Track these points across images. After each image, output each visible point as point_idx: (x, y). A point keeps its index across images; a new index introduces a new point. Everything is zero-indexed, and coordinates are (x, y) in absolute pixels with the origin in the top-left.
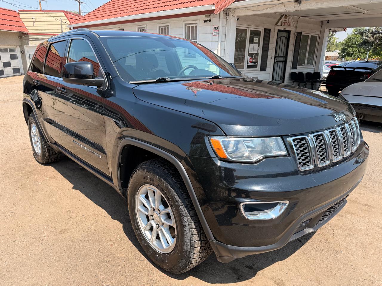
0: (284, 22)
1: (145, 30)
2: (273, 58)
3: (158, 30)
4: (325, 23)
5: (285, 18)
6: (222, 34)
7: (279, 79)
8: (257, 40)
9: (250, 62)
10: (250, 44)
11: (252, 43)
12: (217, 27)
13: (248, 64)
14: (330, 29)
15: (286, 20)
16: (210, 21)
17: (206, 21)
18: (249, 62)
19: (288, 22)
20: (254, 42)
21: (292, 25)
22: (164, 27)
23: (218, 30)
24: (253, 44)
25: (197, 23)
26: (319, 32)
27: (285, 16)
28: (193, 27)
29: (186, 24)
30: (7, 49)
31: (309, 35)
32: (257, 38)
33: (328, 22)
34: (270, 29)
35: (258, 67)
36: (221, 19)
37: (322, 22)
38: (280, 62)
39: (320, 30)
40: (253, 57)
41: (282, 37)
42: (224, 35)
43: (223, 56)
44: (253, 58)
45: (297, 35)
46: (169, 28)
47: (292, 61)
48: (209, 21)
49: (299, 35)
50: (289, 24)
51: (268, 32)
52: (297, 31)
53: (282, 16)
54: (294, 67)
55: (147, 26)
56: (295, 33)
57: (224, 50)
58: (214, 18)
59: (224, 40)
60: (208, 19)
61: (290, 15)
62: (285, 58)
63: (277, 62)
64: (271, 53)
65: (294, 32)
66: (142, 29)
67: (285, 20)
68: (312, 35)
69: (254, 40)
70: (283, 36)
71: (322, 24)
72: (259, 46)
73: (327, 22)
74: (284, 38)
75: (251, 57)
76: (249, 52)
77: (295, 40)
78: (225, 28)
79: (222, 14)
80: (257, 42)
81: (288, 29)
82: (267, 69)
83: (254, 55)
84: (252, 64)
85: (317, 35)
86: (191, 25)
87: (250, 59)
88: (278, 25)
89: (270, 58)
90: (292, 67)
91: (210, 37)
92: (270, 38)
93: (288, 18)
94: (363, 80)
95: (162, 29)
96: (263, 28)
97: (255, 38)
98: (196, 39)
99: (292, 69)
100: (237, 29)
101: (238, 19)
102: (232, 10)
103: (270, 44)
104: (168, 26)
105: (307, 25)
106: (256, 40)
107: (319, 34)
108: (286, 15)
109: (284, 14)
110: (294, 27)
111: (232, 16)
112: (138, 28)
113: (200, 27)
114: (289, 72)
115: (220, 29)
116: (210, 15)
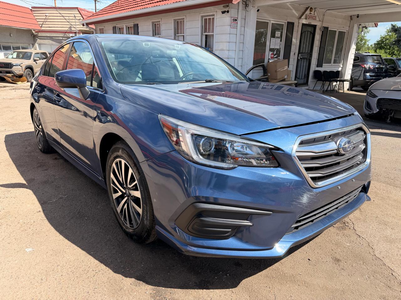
1: (160, 24)
2: (297, 54)
3: (173, 23)
4: (355, 18)
5: (311, 11)
6: (241, 26)
7: (303, 78)
8: (280, 34)
10: (271, 39)
11: (274, 37)
12: (236, 19)
13: (269, 60)
14: (360, 25)
16: (228, 12)
17: (223, 12)
18: (270, 58)
19: (313, 15)
20: (276, 36)
21: (317, 19)
22: (179, 21)
23: (236, 22)
24: (275, 39)
25: (214, 15)
26: (348, 28)
28: (210, 19)
29: (202, 17)
30: (19, 47)
31: (336, 31)
32: (280, 32)
33: (358, 17)
34: (294, 23)
36: (240, 10)
38: (304, 59)
39: (349, 25)
40: (275, 53)
41: (306, 32)
42: (243, 28)
43: (242, 50)
45: (323, 30)
46: (185, 21)
47: (317, 58)
49: (325, 30)
50: (314, 18)
51: (291, 25)
52: (323, 26)
53: (307, 8)
54: (319, 64)
55: (162, 20)
56: (322, 28)
57: (242, 44)
58: (232, 9)
59: (243, 33)
60: (226, 10)
61: (315, 8)
62: (309, 55)
63: (301, 58)
64: (295, 49)
65: (320, 26)
66: (156, 23)
67: (310, 14)
68: (339, 30)
69: (276, 34)
70: (308, 31)
71: (351, 19)
72: (281, 41)
73: (356, 16)
74: (309, 33)
75: (272, 53)
76: (271, 47)
77: (321, 35)
78: (244, 20)
79: (241, 4)
80: (279, 36)
81: (313, 23)
82: (290, 66)
83: (276, 51)
85: (346, 31)
86: (208, 18)
88: (302, 18)
89: (293, 54)
90: (317, 65)
91: (228, 29)
92: (294, 32)
93: (313, 11)
94: (395, 76)
96: (286, 22)
97: (277, 32)
98: (213, 32)
99: (317, 67)
100: (257, 21)
101: (258, 11)
104: (184, 19)
105: (334, 19)
106: (278, 34)
107: (348, 30)
108: (311, 8)
110: (320, 21)
111: (252, 7)
112: (153, 23)
113: (217, 19)
114: (314, 70)
115: (239, 22)
116: (228, 6)
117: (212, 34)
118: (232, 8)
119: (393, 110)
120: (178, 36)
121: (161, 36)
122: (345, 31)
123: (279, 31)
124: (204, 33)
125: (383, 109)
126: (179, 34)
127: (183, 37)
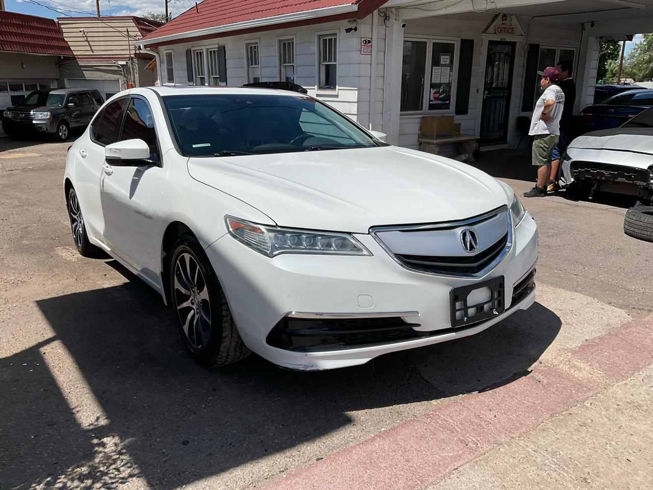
0: (501, 26)
1: (258, 46)
2: (481, 91)
3: (277, 46)
4: (589, 27)
5: (503, 20)
6: (377, 51)
7: (496, 130)
8: (448, 60)
9: (434, 98)
10: (434, 68)
11: (439, 66)
12: (369, 39)
13: (431, 103)
14: (601, 38)
15: (505, 24)
16: (356, 29)
17: (348, 31)
18: (432, 98)
19: (508, 27)
20: (442, 63)
21: (517, 32)
22: (287, 42)
23: (370, 44)
24: (440, 68)
25: (336, 34)
26: (578, 44)
27: (503, 17)
28: (330, 40)
29: (320, 36)
31: (555, 50)
32: (448, 57)
33: (592, 25)
34: (473, 41)
35: (450, 108)
36: (374, 27)
37: (583, 24)
38: (496, 97)
39: (580, 39)
41: (497, 55)
42: (383, 53)
43: (381, 88)
44: (441, 91)
45: (528, 50)
46: (294, 43)
47: (522, 96)
48: (354, 30)
49: (533, 50)
50: (510, 31)
51: (467, 46)
52: (528, 43)
53: (497, 16)
54: (527, 107)
55: (261, 40)
56: (526, 47)
57: (382, 78)
59: (381, 60)
60: (353, 26)
61: (513, 15)
62: (506, 91)
63: (489, 97)
64: (478, 81)
65: (523, 44)
66: (253, 46)
67: (503, 24)
68: (562, 48)
69: (442, 60)
70: (500, 52)
71: (583, 29)
72: (451, 71)
73: (590, 24)
74: (503, 55)
75: (435, 90)
76: (433, 82)
77: (526, 59)
78: (383, 40)
79: (376, 18)
80: (448, 63)
81: (509, 39)
82: (469, 110)
83: (442, 87)
84: (439, 102)
85: (575, 49)
86: (328, 38)
87: (435, 93)
88: (487, 32)
89: (475, 90)
90: (522, 107)
91: (356, 56)
92: (474, 56)
93: (509, 19)
95: (284, 44)
96: (459, 39)
97: (442, 57)
98: (335, 60)
99: (523, 110)
100: (404, 41)
101: (404, 26)
102: (394, 10)
103: (473, 67)
105: (551, 31)
106: (445, 59)
107: (578, 47)
108: (504, 15)
109: (499, 14)
110: (523, 35)
111: (394, 21)
112: (247, 45)
113: (341, 41)
114: (517, 116)
115: (374, 43)
116: (355, 21)
117: (335, 63)
118: (361, 24)
119: (596, 180)
120: (286, 66)
121: (259, 66)
122: (572, 49)
123: (445, 55)
124: (323, 62)
125: (582, 179)
126: (286, 63)
127: (292, 67)
